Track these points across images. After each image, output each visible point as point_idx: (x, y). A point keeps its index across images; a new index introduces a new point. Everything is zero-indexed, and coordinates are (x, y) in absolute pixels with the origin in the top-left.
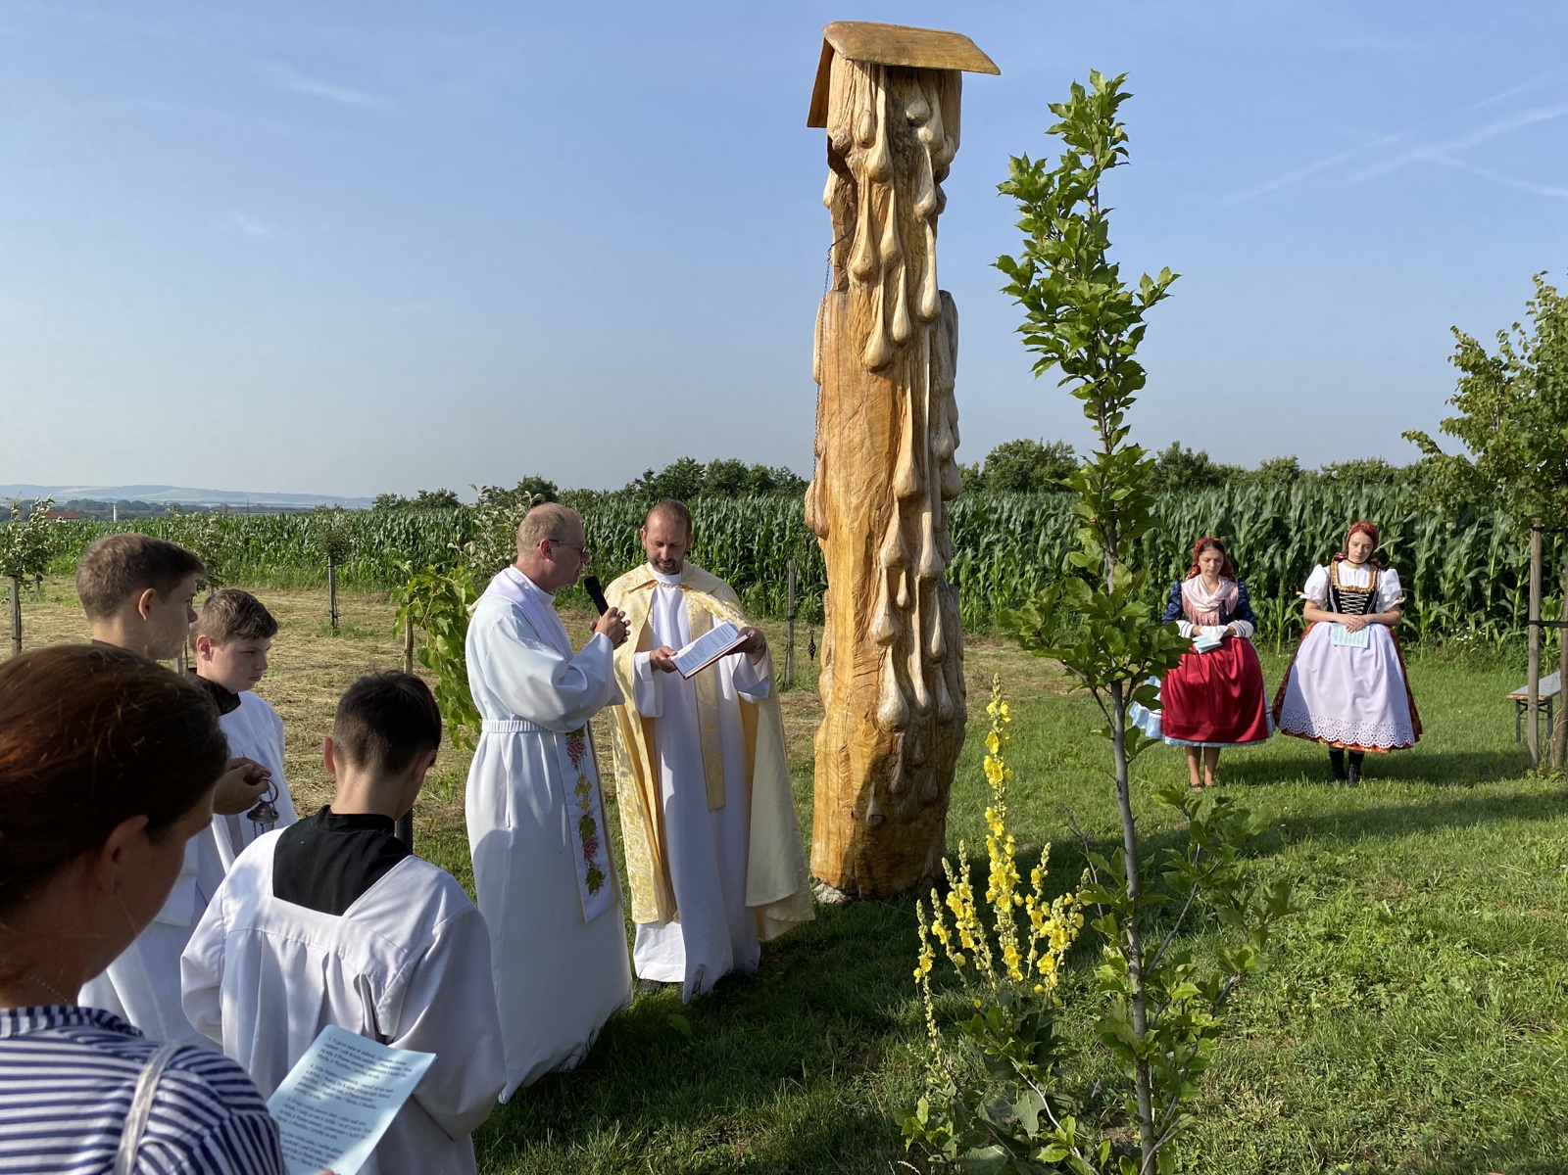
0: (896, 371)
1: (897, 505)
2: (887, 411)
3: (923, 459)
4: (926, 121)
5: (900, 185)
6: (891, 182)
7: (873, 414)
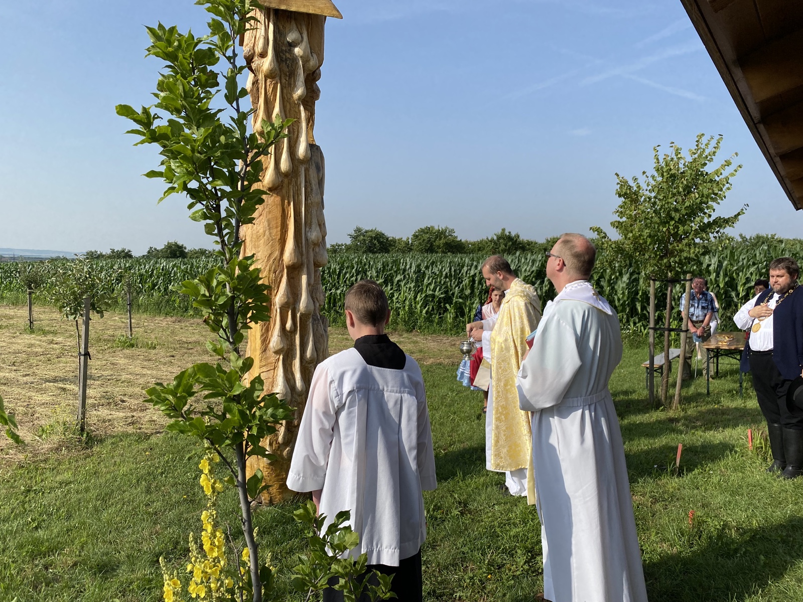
0: (284, 191)
1: (285, 270)
2: (279, 215)
3: (301, 243)
4: (299, 44)
5: (284, 81)
6: (278, 79)
7: (270, 216)
